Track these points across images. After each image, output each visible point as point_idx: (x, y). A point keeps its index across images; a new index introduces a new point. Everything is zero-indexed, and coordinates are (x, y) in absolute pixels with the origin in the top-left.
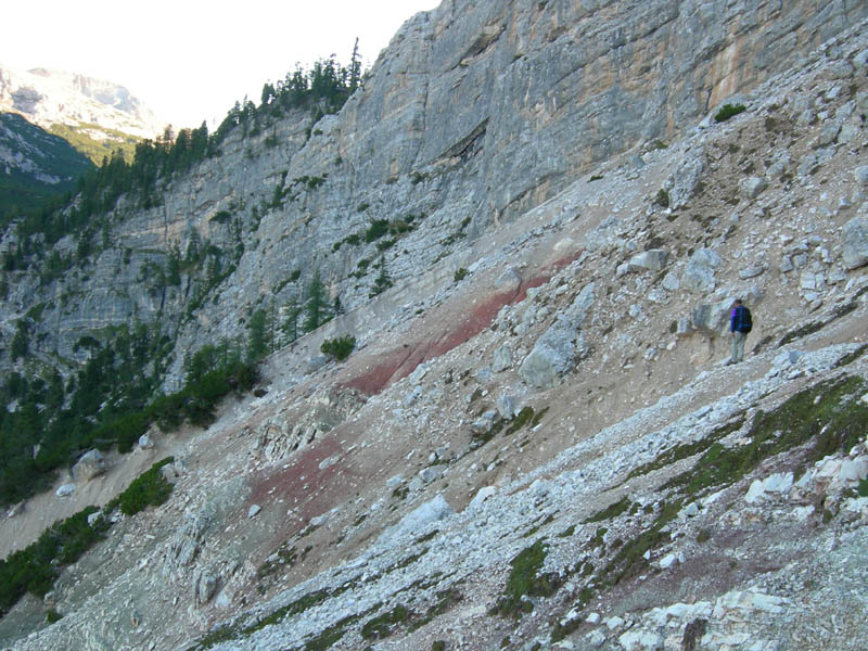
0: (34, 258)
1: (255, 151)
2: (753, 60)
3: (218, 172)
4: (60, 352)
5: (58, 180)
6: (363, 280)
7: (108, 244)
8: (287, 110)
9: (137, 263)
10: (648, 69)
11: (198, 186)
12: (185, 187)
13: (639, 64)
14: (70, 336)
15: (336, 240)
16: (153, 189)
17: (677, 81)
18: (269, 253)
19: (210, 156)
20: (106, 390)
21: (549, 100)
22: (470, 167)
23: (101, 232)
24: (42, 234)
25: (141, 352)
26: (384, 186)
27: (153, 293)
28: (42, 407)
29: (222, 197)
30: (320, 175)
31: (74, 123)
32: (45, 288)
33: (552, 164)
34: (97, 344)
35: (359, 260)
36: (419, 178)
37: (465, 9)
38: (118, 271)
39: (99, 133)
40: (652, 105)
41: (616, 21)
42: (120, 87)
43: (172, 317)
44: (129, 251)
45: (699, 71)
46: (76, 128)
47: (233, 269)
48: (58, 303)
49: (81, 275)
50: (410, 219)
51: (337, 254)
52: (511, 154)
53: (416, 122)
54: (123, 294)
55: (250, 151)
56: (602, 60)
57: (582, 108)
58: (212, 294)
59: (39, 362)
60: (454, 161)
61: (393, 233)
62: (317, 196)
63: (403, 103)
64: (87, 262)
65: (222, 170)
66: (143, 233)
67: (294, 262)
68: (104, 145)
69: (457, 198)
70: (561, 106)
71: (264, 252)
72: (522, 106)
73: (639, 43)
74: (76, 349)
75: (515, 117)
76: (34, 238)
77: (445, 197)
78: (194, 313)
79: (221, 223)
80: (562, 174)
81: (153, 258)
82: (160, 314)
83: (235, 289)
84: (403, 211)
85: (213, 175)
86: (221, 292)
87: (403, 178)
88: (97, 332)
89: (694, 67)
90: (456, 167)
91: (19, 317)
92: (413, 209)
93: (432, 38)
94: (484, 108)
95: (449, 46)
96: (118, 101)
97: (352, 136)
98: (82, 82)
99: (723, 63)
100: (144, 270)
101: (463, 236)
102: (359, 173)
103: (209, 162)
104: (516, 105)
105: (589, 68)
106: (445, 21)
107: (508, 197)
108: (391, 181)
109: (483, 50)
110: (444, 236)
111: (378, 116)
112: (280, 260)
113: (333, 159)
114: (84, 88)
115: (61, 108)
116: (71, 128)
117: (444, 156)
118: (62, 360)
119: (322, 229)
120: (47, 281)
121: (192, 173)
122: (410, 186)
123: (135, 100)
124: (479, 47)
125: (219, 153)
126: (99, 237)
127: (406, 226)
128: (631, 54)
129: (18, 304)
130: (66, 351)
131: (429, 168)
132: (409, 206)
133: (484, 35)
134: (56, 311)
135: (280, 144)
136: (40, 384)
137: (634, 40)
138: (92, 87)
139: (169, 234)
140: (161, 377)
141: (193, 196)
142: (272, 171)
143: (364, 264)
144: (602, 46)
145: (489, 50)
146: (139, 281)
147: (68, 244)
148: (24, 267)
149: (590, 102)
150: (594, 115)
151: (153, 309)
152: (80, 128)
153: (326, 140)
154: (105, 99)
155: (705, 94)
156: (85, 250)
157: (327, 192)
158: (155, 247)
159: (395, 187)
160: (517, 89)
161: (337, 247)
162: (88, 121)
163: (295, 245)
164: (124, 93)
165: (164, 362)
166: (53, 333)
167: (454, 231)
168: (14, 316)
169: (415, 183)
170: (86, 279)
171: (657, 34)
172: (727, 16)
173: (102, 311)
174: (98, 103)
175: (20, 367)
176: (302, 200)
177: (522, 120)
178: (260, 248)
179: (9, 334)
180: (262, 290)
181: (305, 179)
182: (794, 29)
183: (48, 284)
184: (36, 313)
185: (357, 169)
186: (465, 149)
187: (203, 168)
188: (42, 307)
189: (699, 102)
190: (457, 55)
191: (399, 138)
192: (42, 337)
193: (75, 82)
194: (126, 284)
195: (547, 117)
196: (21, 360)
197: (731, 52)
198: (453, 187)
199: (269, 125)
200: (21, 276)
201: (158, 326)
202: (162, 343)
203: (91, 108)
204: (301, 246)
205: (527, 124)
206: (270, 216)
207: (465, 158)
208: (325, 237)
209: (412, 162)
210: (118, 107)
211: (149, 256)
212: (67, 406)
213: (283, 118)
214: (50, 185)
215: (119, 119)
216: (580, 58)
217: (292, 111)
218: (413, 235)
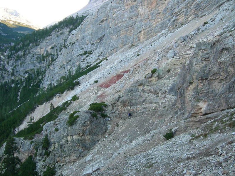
0: (13, 56)
1: (58, 35)
2: (146, 34)
3: (51, 39)
4: (21, 74)
5: (6, 35)
6: (84, 62)
7: (29, 53)
8: (64, 27)
9: (35, 57)
10: (131, 32)
11: (47, 42)
12: (44, 42)
13: (129, 31)
14: (22, 71)
15: (78, 55)
16: (37, 42)
17: (135, 36)
18: (64, 56)
19: (49, 36)
20: (32, 82)
21: (115, 35)
22: (102, 42)
23: (27, 51)
24: (14, 51)
25: (38, 74)
26: (86, 45)
27: (39, 63)
28: (19, 85)
29: (52, 44)
30: (74, 42)
31: (6, 20)
32: (16, 62)
33: (116, 46)
34: (28, 73)
35: (83, 59)
36: (92, 44)
37: (100, 14)
38: (32, 58)
39: (11, 22)
40: (132, 38)
41: (126, 24)
42: (15, 11)
43: (44, 67)
44: (34, 54)
45: (138, 34)
46: (6, 21)
47: (56, 59)
48: (20, 65)
49: (24, 59)
50: (91, 51)
51: (78, 57)
52: (110, 43)
53: (91, 34)
54: (33, 63)
55: (57, 35)
56: (124, 30)
57: (121, 37)
58: (53, 63)
59: (17, 76)
60: (99, 41)
61: (88, 54)
62: (74, 46)
63: (89, 30)
64: (25, 57)
65: (52, 39)
66: (36, 51)
67: (70, 58)
68: (13, 25)
69: (100, 48)
70: (117, 37)
71: (63, 56)
72: (111, 36)
73: (130, 28)
74: (24, 74)
75: (110, 37)
76: (13, 52)
77: (97, 47)
78: (49, 67)
79: (52, 49)
80: (118, 48)
81: (38, 56)
82: (41, 67)
83: (57, 62)
84: (90, 50)
85: (50, 40)
86: (54, 63)
87: (90, 44)
88: (28, 70)
89: (137, 34)
90: (99, 42)
91: (12, 68)
92: (92, 50)
93: (94, 19)
94: (104, 32)
95: (97, 21)
96: (15, 14)
97: (79, 35)
98: (6, 10)
99: (142, 34)
100: (37, 58)
101: (101, 55)
102: (81, 42)
103: (49, 37)
104: (110, 35)
105: (122, 31)
106: (96, 16)
107: (109, 51)
108: (88, 44)
109: (103, 22)
110: (98, 55)
111: (84, 32)
112: (67, 58)
113: (76, 39)
114: (7, 11)
115: (3, 16)
116: (5, 21)
117: (97, 40)
118: (21, 76)
119: (75, 52)
120: (17, 60)
121: (45, 39)
122: (91, 45)
123: (18, 13)
124: (102, 21)
125: (51, 35)
126: (27, 52)
127: (91, 53)
128: (128, 29)
129: (11, 65)
130: (22, 74)
131: (94, 42)
132: (91, 49)
133: (103, 19)
134: (19, 66)
135: (63, 34)
136: (17, 81)
137: (129, 27)
138: (8, 11)
139: (41, 51)
140: (43, 79)
141: (46, 44)
142: (62, 39)
143: (84, 59)
144: (124, 28)
145: (104, 22)
146: (36, 60)
147: (20, 53)
148: (12, 58)
149: (122, 37)
150: (123, 39)
151: (39, 66)
152: (7, 21)
153: (74, 36)
154: (12, 13)
155: (139, 38)
156: (24, 54)
157: (75, 45)
158: (39, 53)
159: (88, 45)
160: (110, 33)
161: (78, 56)
162: (9, 19)
163: (70, 55)
164: (16, 12)
165: (44, 76)
166: (19, 71)
167: (100, 54)
168: (11, 68)
169: (92, 45)
170: (25, 60)
171: (132, 26)
172: (142, 27)
173: (29, 66)
174: (11, 15)
175: (13, 78)
176: (71, 47)
177: (111, 38)
178: (62, 55)
179: (10, 71)
180: (63, 63)
181: (71, 43)
182: (151, 30)
183: (17, 61)
184: (15, 67)
185: (81, 41)
186: (100, 39)
187: (48, 38)
188: (16, 66)
189: (138, 39)
190: (99, 22)
191: (89, 37)
192: (17, 72)
193: (5, 10)
194: (33, 61)
195: (115, 38)
196: (13, 76)
197: (143, 32)
198: (99, 46)
199: (61, 30)
200: (11, 60)
201: (41, 69)
202: (42, 72)
203: (9, 16)
204: (71, 55)
205: (112, 39)
206: (64, 49)
207: (100, 41)
208: (75, 54)
209: (91, 41)
210: (15, 15)
211: (38, 55)
212: (24, 85)
213: (63, 29)
214: (5, 36)
215: (16, 19)
216: (120, 29)
217: (65, 27)
218: (92, 55)
